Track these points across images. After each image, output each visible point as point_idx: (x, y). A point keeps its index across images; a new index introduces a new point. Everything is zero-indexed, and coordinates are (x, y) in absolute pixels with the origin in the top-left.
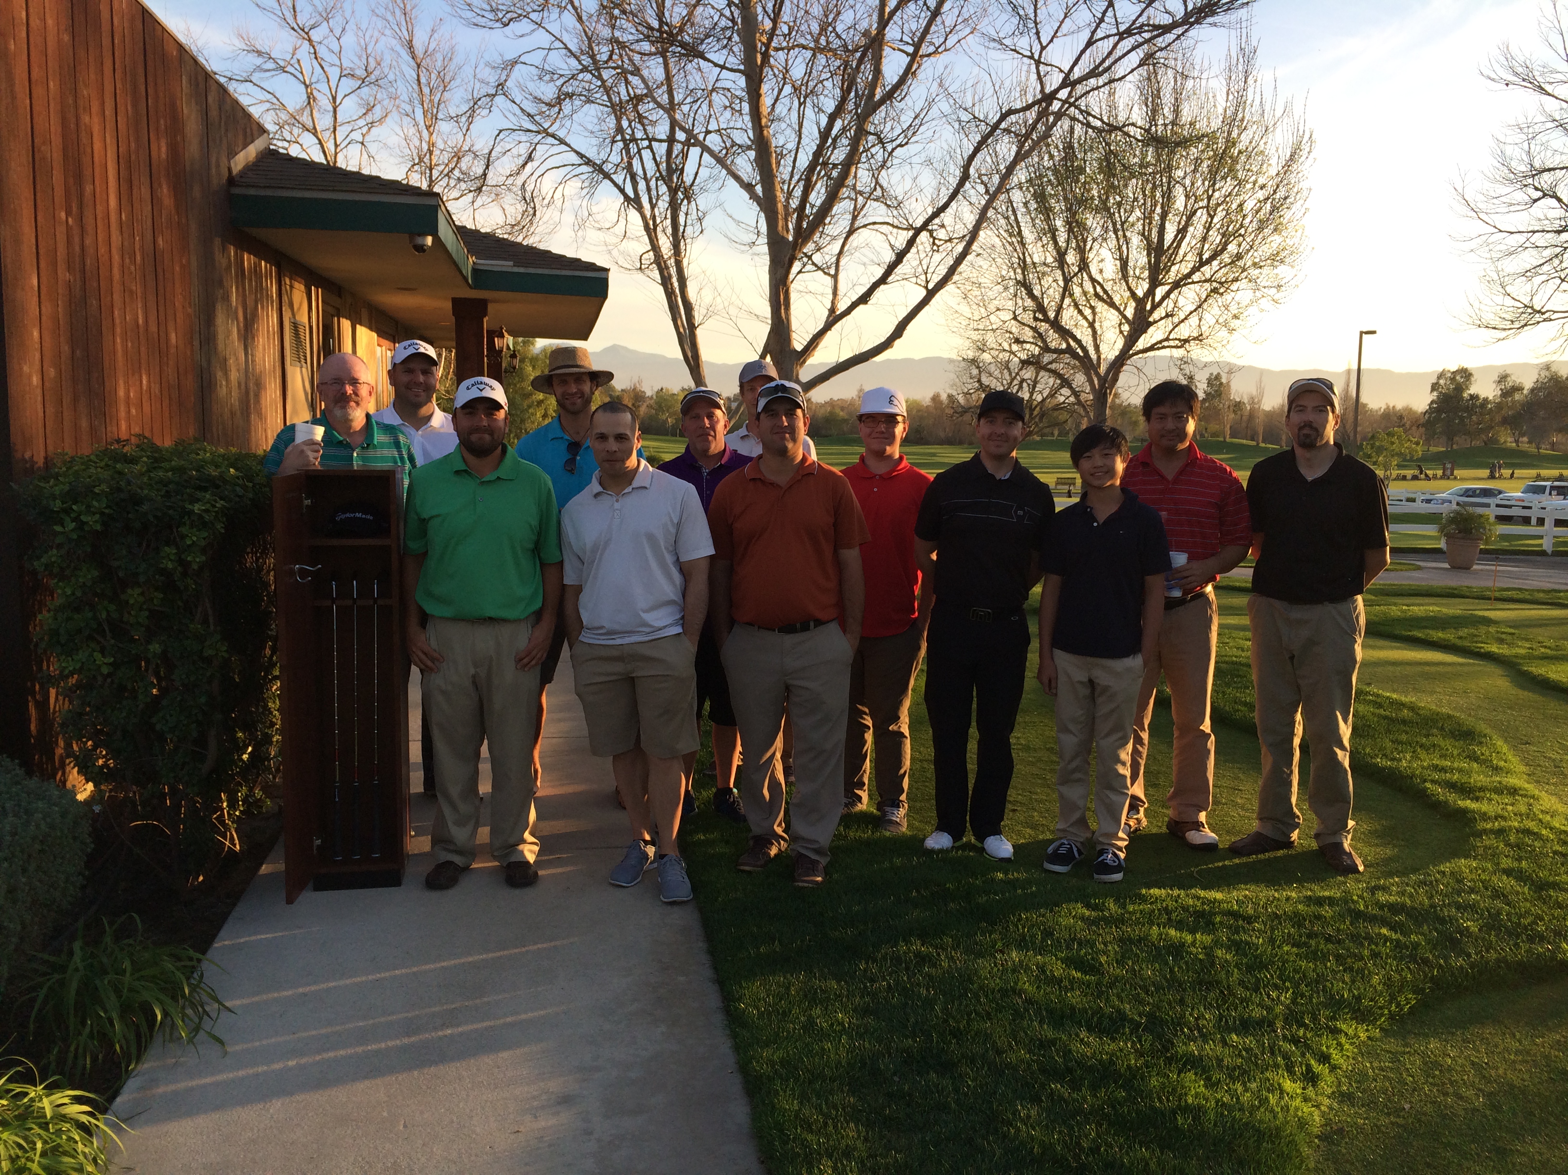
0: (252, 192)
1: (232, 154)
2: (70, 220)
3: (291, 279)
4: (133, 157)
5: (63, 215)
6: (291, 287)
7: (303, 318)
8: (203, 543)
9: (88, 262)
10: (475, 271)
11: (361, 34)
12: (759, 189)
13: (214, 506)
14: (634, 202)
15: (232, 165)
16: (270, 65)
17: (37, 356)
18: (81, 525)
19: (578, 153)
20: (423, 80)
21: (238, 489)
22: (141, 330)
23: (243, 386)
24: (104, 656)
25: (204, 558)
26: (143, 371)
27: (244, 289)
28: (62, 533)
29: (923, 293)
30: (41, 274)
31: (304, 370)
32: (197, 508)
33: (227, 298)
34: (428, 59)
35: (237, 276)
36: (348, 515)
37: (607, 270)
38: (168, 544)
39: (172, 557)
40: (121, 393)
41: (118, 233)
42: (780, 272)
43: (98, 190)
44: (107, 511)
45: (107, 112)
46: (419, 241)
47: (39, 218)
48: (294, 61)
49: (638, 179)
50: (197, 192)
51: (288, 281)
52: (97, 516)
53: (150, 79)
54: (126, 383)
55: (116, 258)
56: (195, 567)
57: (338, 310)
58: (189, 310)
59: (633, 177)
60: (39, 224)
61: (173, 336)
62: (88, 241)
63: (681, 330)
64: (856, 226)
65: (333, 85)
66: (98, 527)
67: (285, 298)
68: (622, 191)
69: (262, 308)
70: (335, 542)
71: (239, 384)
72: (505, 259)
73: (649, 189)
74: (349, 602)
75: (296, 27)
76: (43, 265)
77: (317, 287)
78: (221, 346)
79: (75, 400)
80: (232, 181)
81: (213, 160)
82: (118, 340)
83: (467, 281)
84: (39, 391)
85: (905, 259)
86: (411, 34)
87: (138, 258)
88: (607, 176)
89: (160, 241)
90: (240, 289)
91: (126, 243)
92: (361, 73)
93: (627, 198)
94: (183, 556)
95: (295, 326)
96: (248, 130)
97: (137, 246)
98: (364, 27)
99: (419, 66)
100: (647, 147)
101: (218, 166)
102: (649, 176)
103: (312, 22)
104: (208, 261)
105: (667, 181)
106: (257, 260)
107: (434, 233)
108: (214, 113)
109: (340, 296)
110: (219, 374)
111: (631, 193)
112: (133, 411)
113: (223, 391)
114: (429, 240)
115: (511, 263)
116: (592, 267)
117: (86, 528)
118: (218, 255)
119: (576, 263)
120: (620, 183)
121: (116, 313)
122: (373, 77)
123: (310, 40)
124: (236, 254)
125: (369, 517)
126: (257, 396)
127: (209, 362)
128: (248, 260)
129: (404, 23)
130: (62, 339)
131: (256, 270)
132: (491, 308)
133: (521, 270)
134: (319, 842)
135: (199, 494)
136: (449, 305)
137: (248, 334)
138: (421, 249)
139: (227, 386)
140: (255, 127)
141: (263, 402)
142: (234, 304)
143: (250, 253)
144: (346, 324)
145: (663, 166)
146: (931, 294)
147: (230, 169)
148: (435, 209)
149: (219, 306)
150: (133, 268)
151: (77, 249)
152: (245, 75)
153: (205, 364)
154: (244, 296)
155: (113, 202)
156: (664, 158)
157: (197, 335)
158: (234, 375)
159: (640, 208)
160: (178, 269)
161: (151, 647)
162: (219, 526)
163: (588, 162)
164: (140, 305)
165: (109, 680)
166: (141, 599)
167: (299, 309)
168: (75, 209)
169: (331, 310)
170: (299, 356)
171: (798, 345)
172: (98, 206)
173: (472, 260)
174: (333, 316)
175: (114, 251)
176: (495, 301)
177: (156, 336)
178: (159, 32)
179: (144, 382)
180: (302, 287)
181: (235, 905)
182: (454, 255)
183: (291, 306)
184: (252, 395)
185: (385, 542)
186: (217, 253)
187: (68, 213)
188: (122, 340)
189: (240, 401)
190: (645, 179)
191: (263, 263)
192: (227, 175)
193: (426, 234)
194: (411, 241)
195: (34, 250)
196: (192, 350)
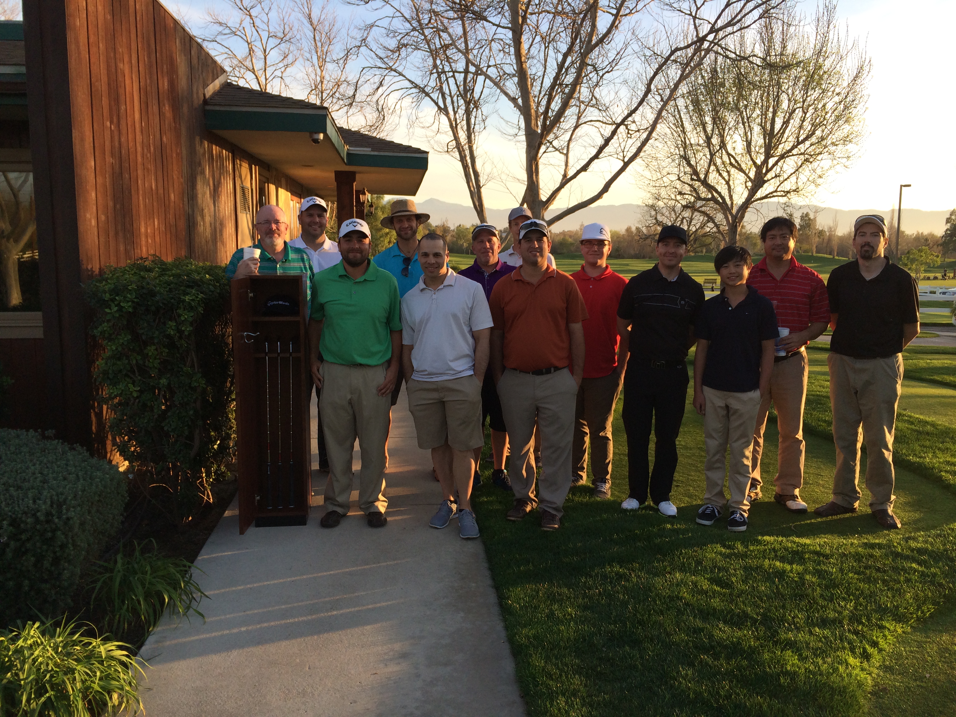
0: (217, 108)
1: (206, 85)
2: (112, 126)
3: (240, 160)
4: (148, 88)
5: (108, 124)
6: (241, 165)
7: (247, 184)
8: (191, 319)
9: (123, 152)
10: (348, 154)
11: (280, 11)
12: (520, 101)
13: (197, 297)
14: (444, 110)
15: (206, 92)
16: (227, 31)
17: (95, 208)
18: (121, 309)
19: (410, 81)
20: (317, 38)
21: (211, 287)
22: (154, 192)
23: (213, 225)
24: (134, 386)
25: (191, 329)
26: (155, 216)
27: (213, 166)
28: (111, 313)
29: (621, 164)
30: (96, 159)
31: (248, 215)
32: (187, 298)
33: (203, 172)
34: (320, 25)
35: (209, 159)
36: (275, 303)
37: (427, 153)
38: (170, 320)
39: (173, 328)
40: (143, 230)
41: (140, 133)
42: (533, 152)
43: (128, 108)
44: (136, 300)
45: (133, 62)
46: (315, 136)
47: (96, 126)
48: (241, 28)
49: (446, 96)
50: (185, 109)
51: (238, 162)
52: (130, 304)
53: (158, 41)
54: (146, 224)
55: (139, 149)
56: (186, 333)
57: (268, 179)
58: (182, 180)
59: (443, 95)
60: (95, 130)
61: (172, 196)
62: (123, 140)
63: (472, 189)
64: (580, 123)
65: (264, 42)
66: (131, 310)
67: (237, 173)
68: (437, 104)
69: (224, 178)
70: (267, 319)
71: (211, 224)
72: (366, 147)
73: (453, 102)
74: (275, 355)
75: (242, 8)
76: (97, 154)
77: (255, 166)
78: (200, 201)
79: (116, 234)
80: (206, 102)
81: (195, 90)
82: (141, 198)
83: (343, 160)
84: (96, 229)
85: (610, 143)
86: (310, 11)
87: (152, 149)
88: (427, 95)
89: (164, 139)
90: (211, 168)
91: (145, 141)
92: (281, 35)
93: (439, 108)
94: (180, 327)
95: (243, 189)
96: (215, 72)
97: (151, 142)
98: (282, 7)
99: (315, 30)
100: (452, 77)
101: (197, 93)
102: (453, 94)
103: (251, 4)
104: (192, 151)
105: (464, 97)
106: (220, 149)
107: (325, 132)
108: (195, 61)
109: (269, 170)
110: (199, 218)
111: (442, 105)
112: (150, 241)
113: (201, 229)
114: (321, 136)
115: (370, 149)
116: (418, 151)
117: (124, 310)
118: (198, 147)
119: (408, 149)
120: (435, 98)
121: (139, 182)
122: (287, 37)
123: (250, 16)
124: (208, 146)
125: (287, 304)
126: (221, 231)
127: (193, 211)
128: (215, 149)
129: (306, 3)
130: (109, 198)
131: (220, 156)
132: (358, 176)
133: (376, 153)
134: (258, 498)
135: (188, 290)
136: (333, 175)
137: (215, 194)
138: (316, 141)
139: (204, 226)
140: (219, 69)
141: (224, 234)
142: (207, 176)
143: (216, 145)
144: (272, 187)
145: (461, 88)
146: (626, 165)
147: (204, 95)
148: (325, 117)
149: (199, 178)
150: (149, 155)
151: (117, 144)
152: (212, 37)
153: (191, 213)
154: (213, 171)
155: (137, 116)
156: (462, 83)
157: (186, 195)
158: (208, 219)
159: (447, 114)
160: (174, 155)
161: (161, 381)
162: (200, 310)
163: (416, 86)
164: (153, 177)
165: (137, 401)
166: (156, 353)
167: (245, 179)
168: (115, 120)
169: (264, 179)
170: (245, 208)
171: (544, 197)
172: (128, 118)
173: (347, 147)
174: (265, 183)
175: (138, 145)
176: (360, 173)
177: (162, 196)
178: (162, 13)
179: (156, 223)
180: (247, 166)
181: (210, 534)
182: (336, 145)
183: (240, 177)
184: (218, 230)
185: (297, 319)
186: (197, 145)
187: (111, 123)
188: (143, 198)
189: (212, 235)
190: (450, 95)
191: (224, 151)
192: (203, 98)
193: (319, 133)
194: (311, 137)
195: (92, 145)
196: (183, 204)
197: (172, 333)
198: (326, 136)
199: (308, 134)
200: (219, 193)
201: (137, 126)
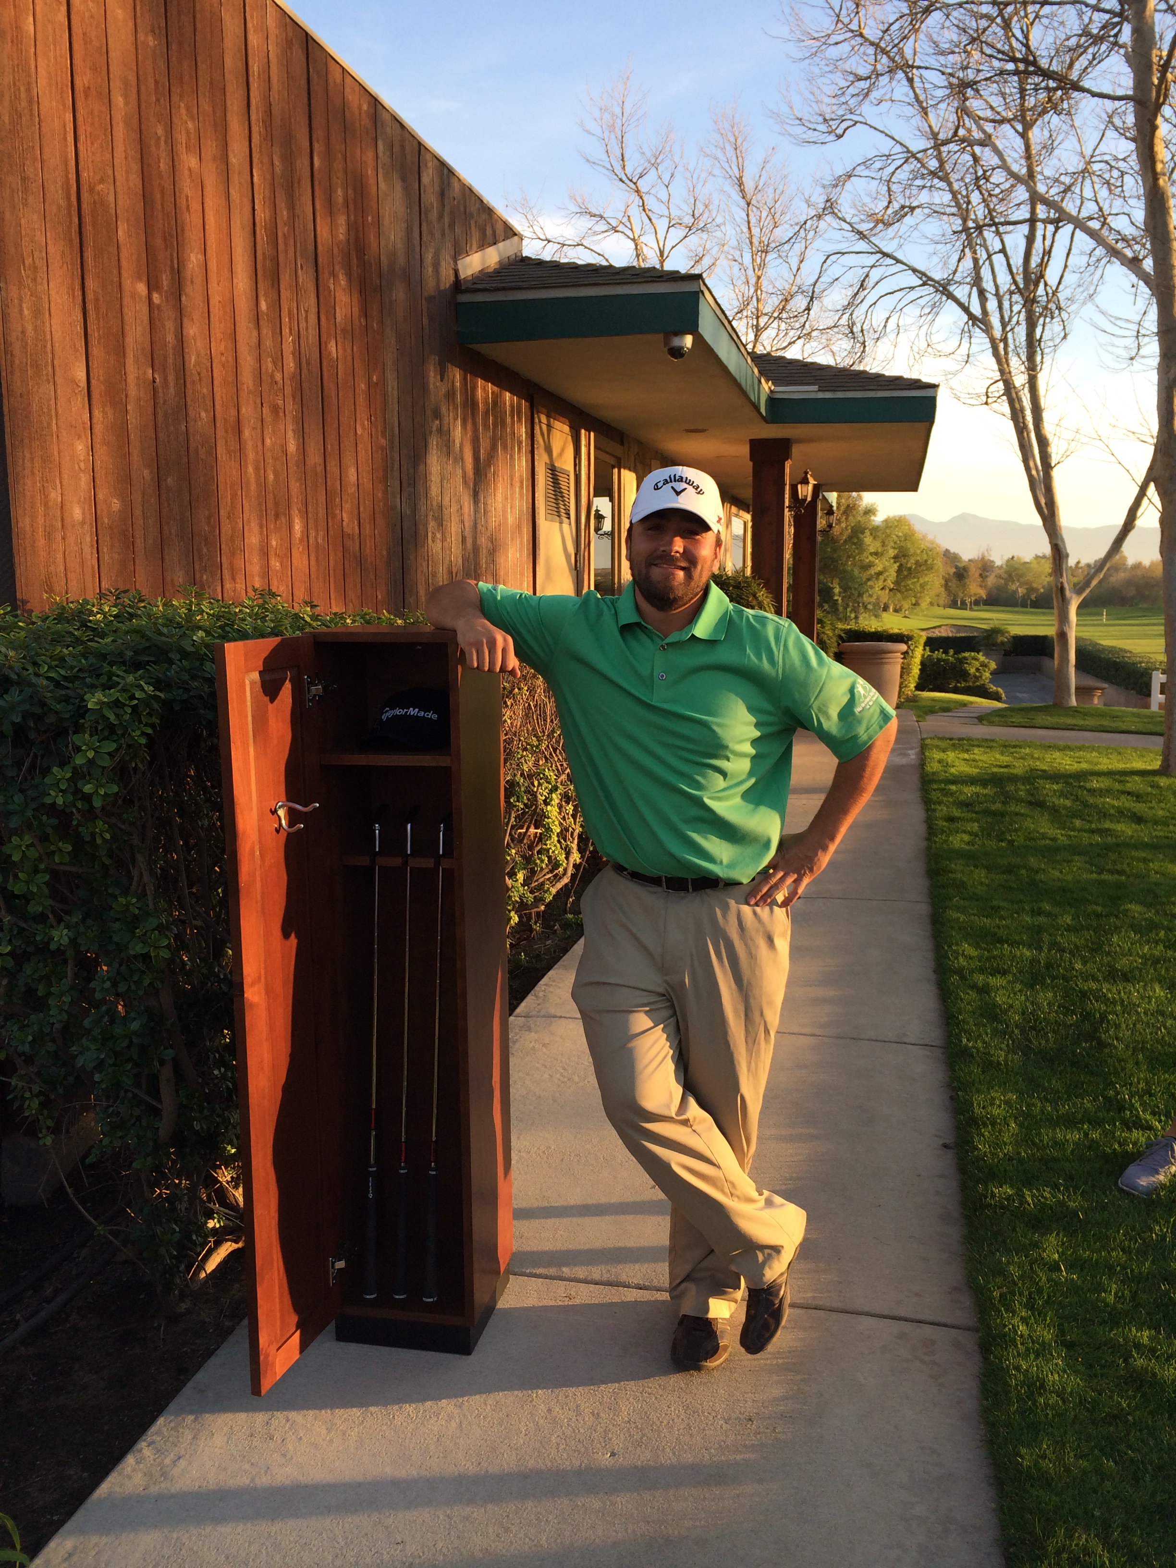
0: (480, 298)
1: (459, 252)
2: (156, 297)
3: (548, 416)
5: (142, 288)
6: (549, 426)
7: (566, 463)
9: (192, 360)
10: (771, 401)
11: (688, 175)
14: (980, 321)
15: (460, 267)
16: (602, 227)
17: (84, 480)
19: (915, 271)
20: (753, 221)
22: (293, 460)
23: (469, 542)
26: (295, 512)
27: (475, 424)
30: (94, 365)
31: (565, 527)
33: (445, 434)
34: (759, 196)
35: (465, 406)
36: (398, 712)
37: (935, 387)
40: (253, 539)
45: (233, 160)
46: (676, 342)
47: (91, 284)
48: (625, 220)
49: (988, 295)
50: (399, 294)
51: (543, 418)
53: (319, 133)
54: (263, 528)
55: (247, 361)
57: (619, 460)
58: (383, 441)
59: (982, 293)
60: (90, 296)
61: (352, 474)
62: (192, 330)
63: (1034, 472)
65: (661, 237)
67: (538, 439)
68: (966, 309)
69: (505, 447)
71: (463, 539)
72: (805, 383)
73: (1000, 307)
74: (399, 861)
75: (624, 178)
76: (95, 351)
77: (588, 430)
78: (434, 490)
79: (162, 546)
80: (458, 285)
81: (429, 257)
82: (250, 470)
83: (757, 408)
84: (87, 530)
86: (741, 170)
87: (290, 364)
88: (951, 296)
89: (332, 350)
90: (469, 426)
91: (268, 343)
92: (689, 220)
93: (971, 316)
94: (80, 785)
95: (553, 471)
96: (489, 231)
97: (288, 349)
98: (691, 168)
99: (748, 204)
100: (1000, 251)
101: (436, 266)
102: (1001, 292)
103: (639, 170)
104: (416, 385)
106: (496, 389)
107: (694, 330)
108: (430, 197)
109: (622, 443)
110: (432, 524)
112: (275, 564)
113: (435, 547)
114: (688, 341)
115: (816, 388)
116: (917, 384)
118: (433, 376)
119: (897, 382)
120: (964, 300)
121: (247, 433)
122: (700, 223)
123: (638, 191)
124: (464, 380)
125: (424, 713)
126: (493, 552)
127: (414, 509)
128: (484, 390)
129: (734, 159)
130: (136, 458)
131: (497, 401)
132: (796, 450)
133: (828, 395)
134: (341, 1264)
136: (745, 450)
138: (677, 352)
139: (443, 540)
140: (499, 227)
141: (501, 560)
142: (458, 442)
143: (487, 379)
145: (1020, 279)
147: (456, 272)
148: (697, 295)
149: (434, 442)
150: (278, 376)
151: (170, 338)
152: (577, 240)
154: (475, 432)
155: (242, 282)
156: (1021, 269)
157: (396, 474)
158: (454, 528)
159: (988, 329)
160: (362, 387)
163: (926, 280)
164: (290, 427)
167: (561, 454)
168: (165, 281)
169: (612, 461)
170: (559, 512)
173: (767, 386)
174: (613, 467)
175: (243, 350)
176: (800, 441)
177: (320, 469)
179: (298, 526)
180: (566, 429)
182: (732, 368)
183: (549, 450)
184: (484, 552)
185: (442, 761)
186: (432, 374)
187: (152, 286)
188: (257, 469)
189: (465, 559)
190: (997, 294)
191: (508, 394)
192: (452, 278)
193: (682, 333)
194: (666, 342)
195: (79, 329)
196: (385, 492)
197: (60, 801)
198: (699, 340)
199: (661, 337)
200: (490, 476)
201: (243, 305)
